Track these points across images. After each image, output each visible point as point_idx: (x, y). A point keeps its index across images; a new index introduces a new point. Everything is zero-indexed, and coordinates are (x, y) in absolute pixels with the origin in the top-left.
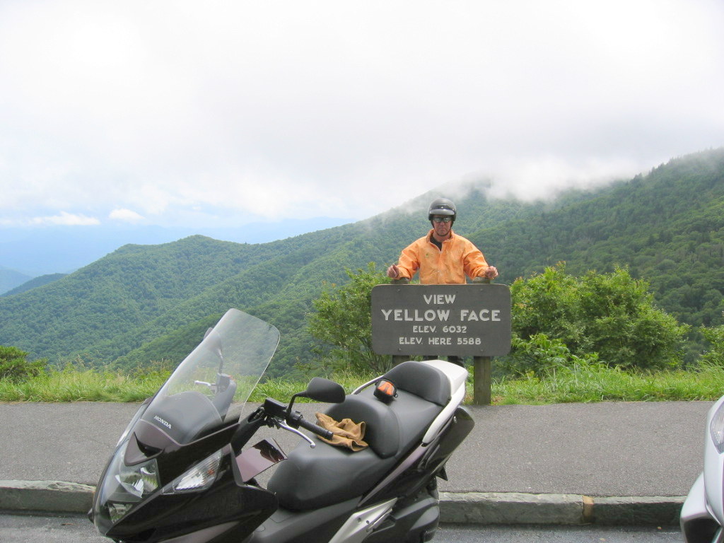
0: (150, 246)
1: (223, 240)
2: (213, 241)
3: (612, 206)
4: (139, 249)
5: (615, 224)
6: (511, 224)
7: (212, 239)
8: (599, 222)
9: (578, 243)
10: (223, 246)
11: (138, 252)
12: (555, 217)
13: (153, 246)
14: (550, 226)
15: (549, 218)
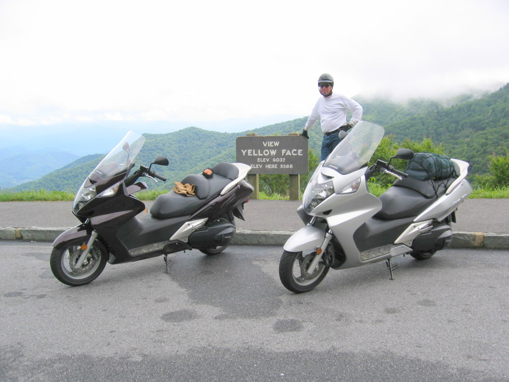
0: (159, 135)
1: (210, 130)
2: (203, 131)
3: (489, 105)
4: (152, 137)
5: (491, 119)
6: (414, 119)
7: (202, 130)
8: (479, 117)
9: (463, 132)
10: (210, 134)
11: (152, 139)
12: (447, 113)
13: (161, 134)
14: (442, 120)
15: (442, 114)
